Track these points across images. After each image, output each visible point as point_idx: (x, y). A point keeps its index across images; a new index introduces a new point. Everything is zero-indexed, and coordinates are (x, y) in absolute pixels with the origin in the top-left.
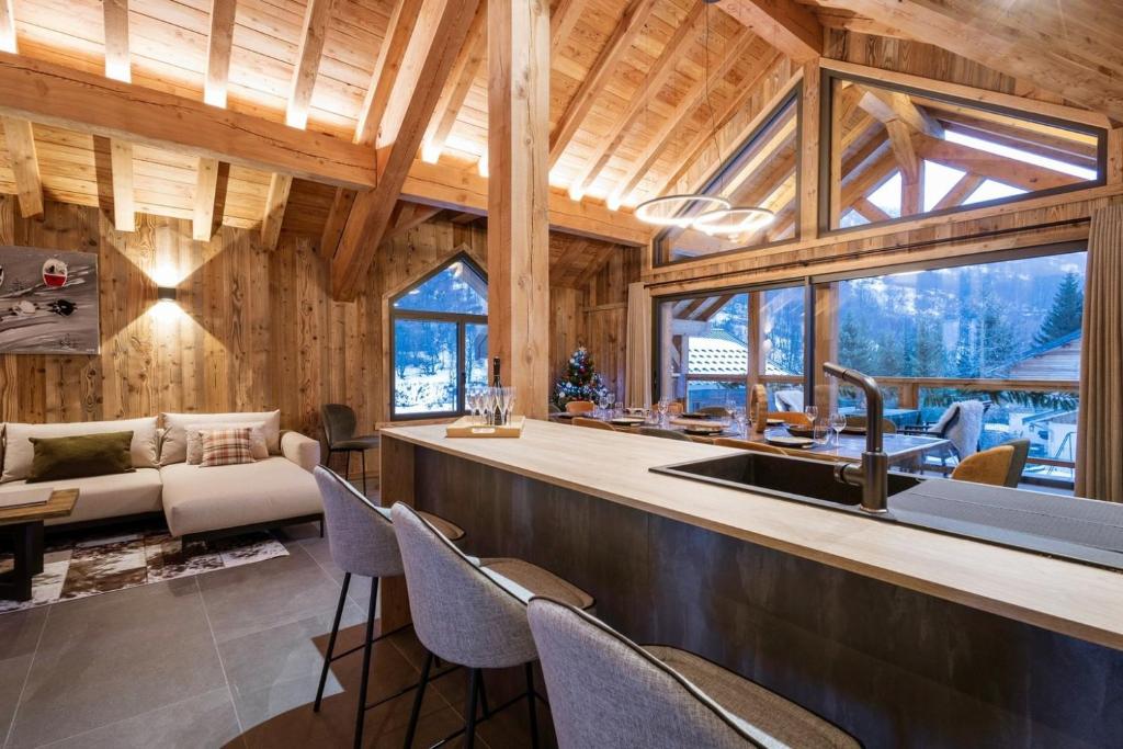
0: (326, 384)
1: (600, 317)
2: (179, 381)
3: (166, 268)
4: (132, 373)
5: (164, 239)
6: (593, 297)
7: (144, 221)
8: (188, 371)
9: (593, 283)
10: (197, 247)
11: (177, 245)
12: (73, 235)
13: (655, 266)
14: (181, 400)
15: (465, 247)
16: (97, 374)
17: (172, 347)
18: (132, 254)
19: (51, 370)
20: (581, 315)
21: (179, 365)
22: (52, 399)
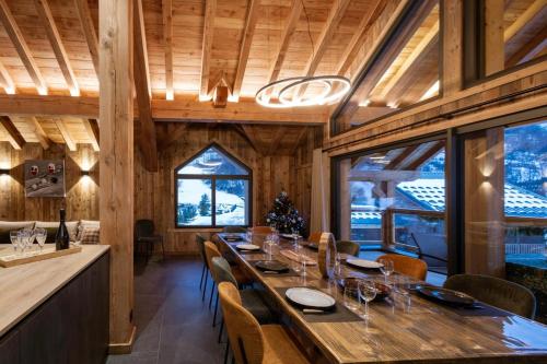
0: (146, 210)
1: (303, 172)
2: (90, 208)
3: (86, 164)
4: (75, 204)
5: (85, 152)
6: (300, 160)
7: (79, 146)
8: (93, 203)
9: (299, 152)
10: (96, 154)
11: (89, 154)
12: (58, 155)
13: (332, 136)
14: (90, 214)
15: (215, 140)
16: (64, 204)
17: (87, 194)
18: (75, 159)
19: (52, 202)
20: (293, 171)
21: (90, 201)
22: (52, 214)
